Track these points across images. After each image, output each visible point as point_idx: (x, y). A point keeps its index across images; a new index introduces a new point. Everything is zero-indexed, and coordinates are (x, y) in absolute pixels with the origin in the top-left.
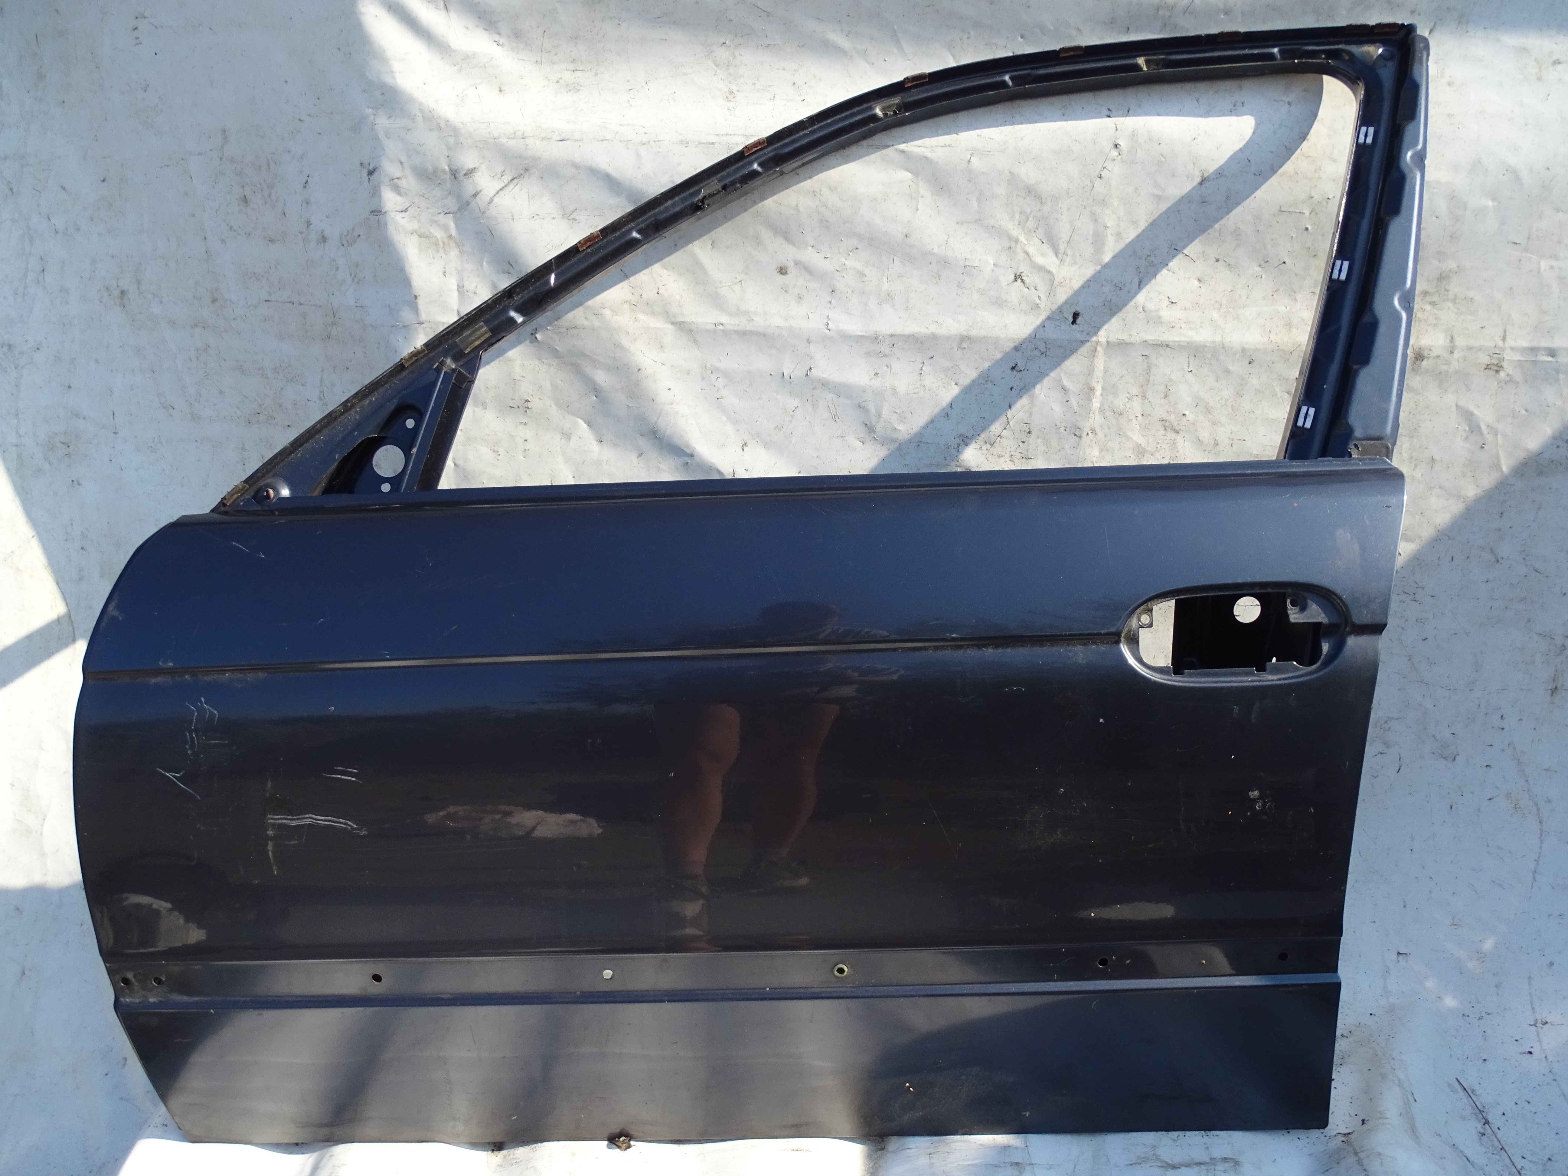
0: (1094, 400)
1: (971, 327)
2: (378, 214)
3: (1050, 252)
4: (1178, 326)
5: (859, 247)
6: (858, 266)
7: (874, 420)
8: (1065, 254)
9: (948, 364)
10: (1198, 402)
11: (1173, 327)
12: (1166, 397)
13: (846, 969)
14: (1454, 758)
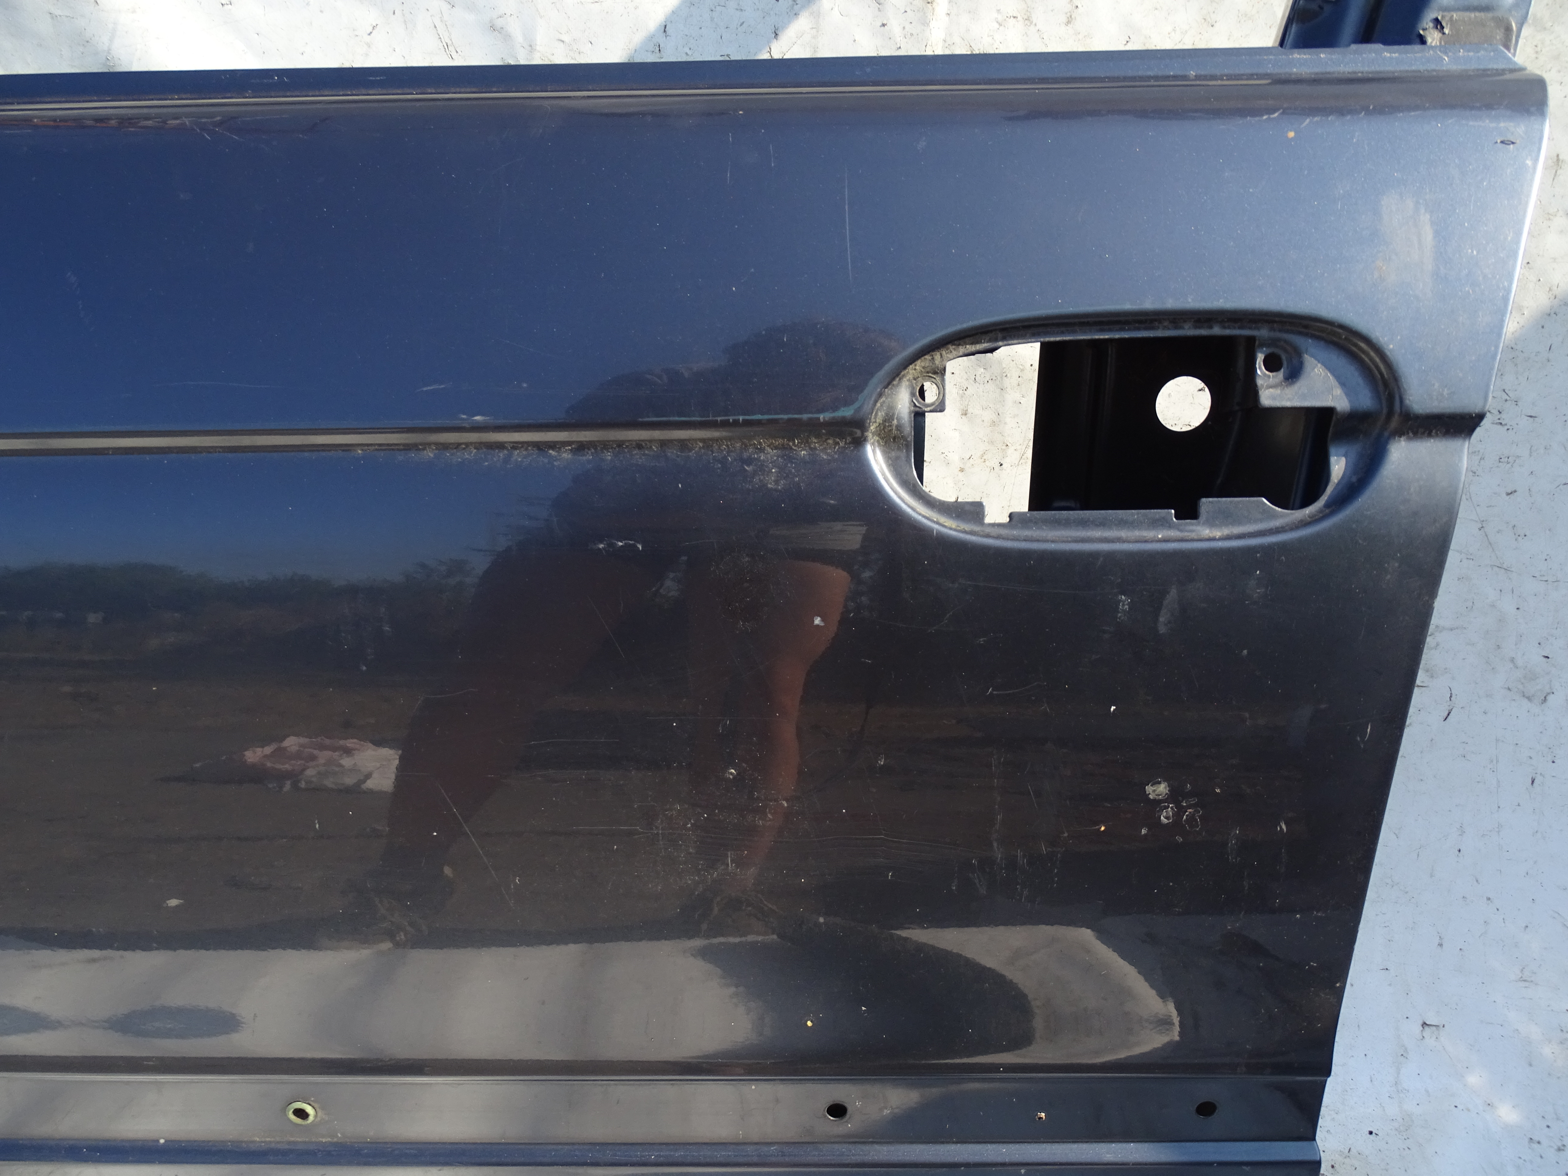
0: (933, 24)
12: (1068, 22)
13: (309, 1109)
14: (1545, 697)
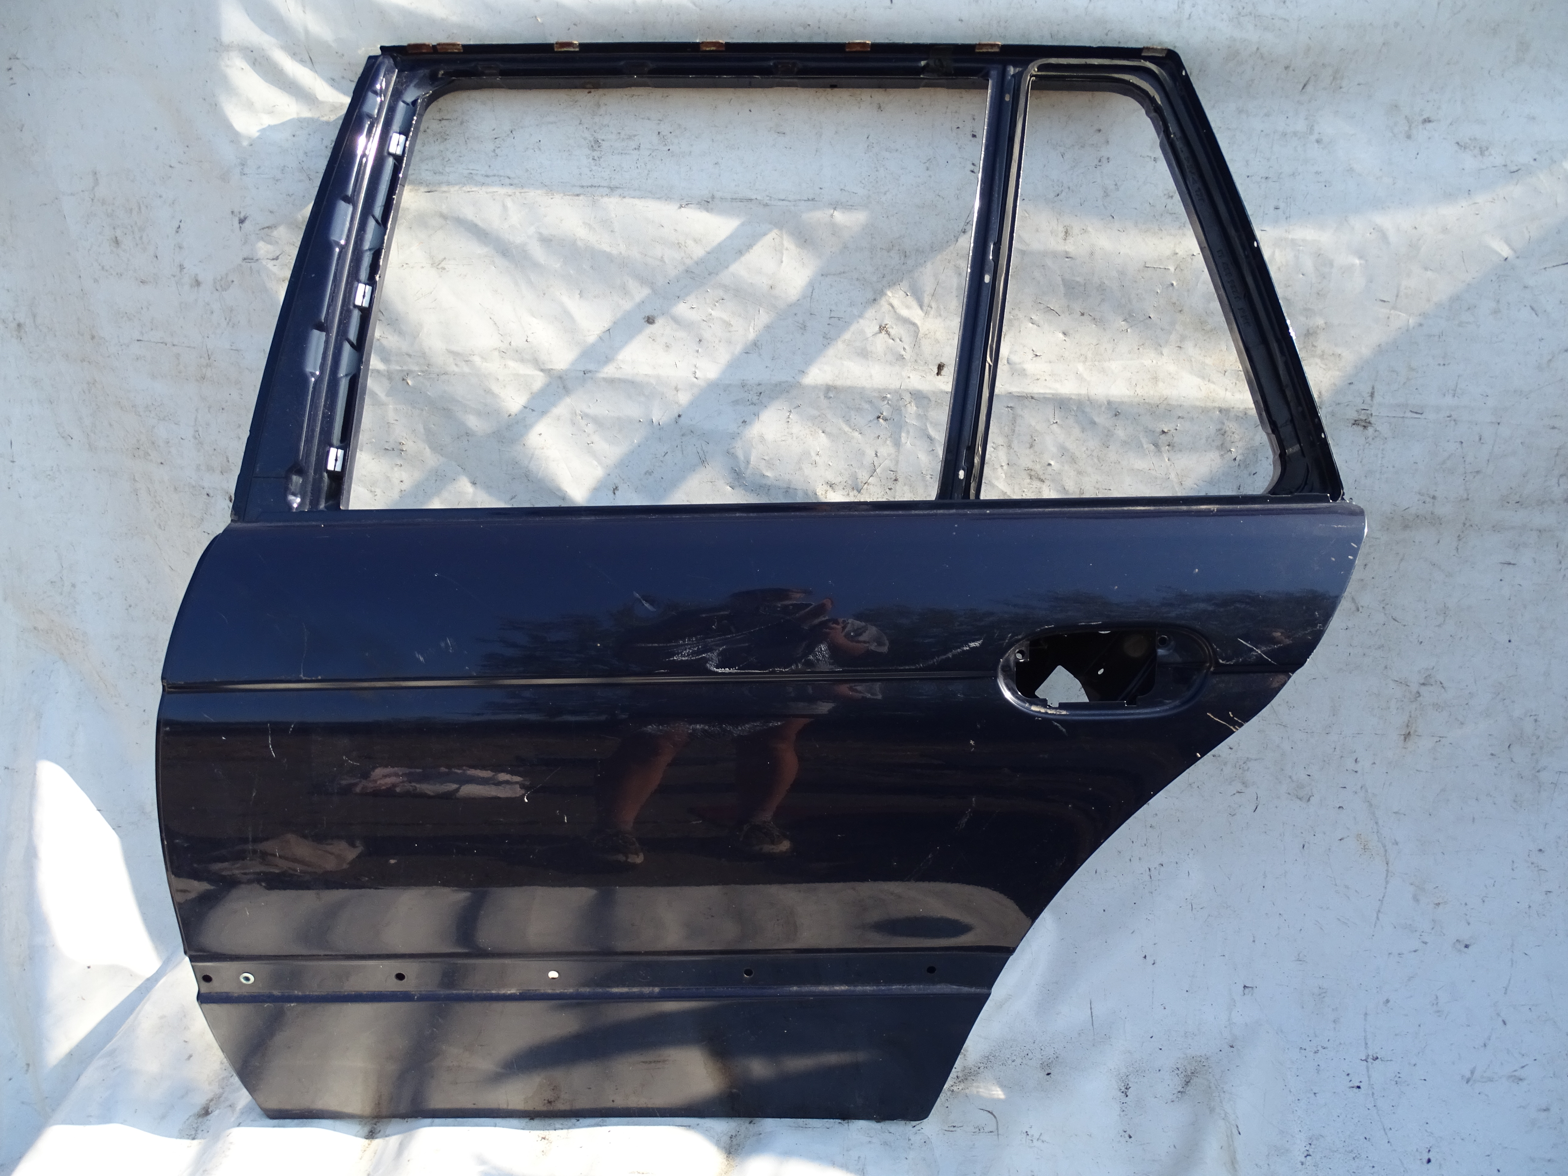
1: (837, 377)
2: (250, 261)
3: (914, 304)
4: (1044, 378)
5: (725, 297)
6: (725, 316)
7: (742, 466)
8: (930, 306)
9: (816, 413)
10: (1063, 451)
11: (1038, 379)
